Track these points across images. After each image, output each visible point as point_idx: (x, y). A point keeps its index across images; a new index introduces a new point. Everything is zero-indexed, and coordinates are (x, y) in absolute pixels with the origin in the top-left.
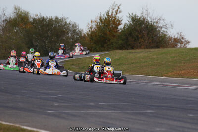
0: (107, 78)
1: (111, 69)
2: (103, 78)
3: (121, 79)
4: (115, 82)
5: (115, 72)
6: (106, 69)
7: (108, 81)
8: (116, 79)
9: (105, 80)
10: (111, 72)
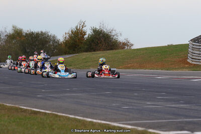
0: (105, 74)
1: (108, 67)
2: (102, 74)
3: (116, 74)
4: (111, 77)
5: (112, 69)
6: (104, 67)
7: (105, 77)
8: (112, 75)
9: (103, 76)
10: (108, 69)
